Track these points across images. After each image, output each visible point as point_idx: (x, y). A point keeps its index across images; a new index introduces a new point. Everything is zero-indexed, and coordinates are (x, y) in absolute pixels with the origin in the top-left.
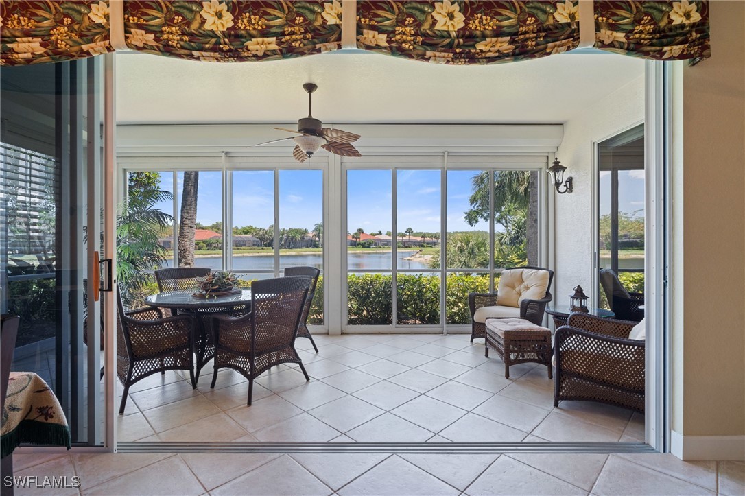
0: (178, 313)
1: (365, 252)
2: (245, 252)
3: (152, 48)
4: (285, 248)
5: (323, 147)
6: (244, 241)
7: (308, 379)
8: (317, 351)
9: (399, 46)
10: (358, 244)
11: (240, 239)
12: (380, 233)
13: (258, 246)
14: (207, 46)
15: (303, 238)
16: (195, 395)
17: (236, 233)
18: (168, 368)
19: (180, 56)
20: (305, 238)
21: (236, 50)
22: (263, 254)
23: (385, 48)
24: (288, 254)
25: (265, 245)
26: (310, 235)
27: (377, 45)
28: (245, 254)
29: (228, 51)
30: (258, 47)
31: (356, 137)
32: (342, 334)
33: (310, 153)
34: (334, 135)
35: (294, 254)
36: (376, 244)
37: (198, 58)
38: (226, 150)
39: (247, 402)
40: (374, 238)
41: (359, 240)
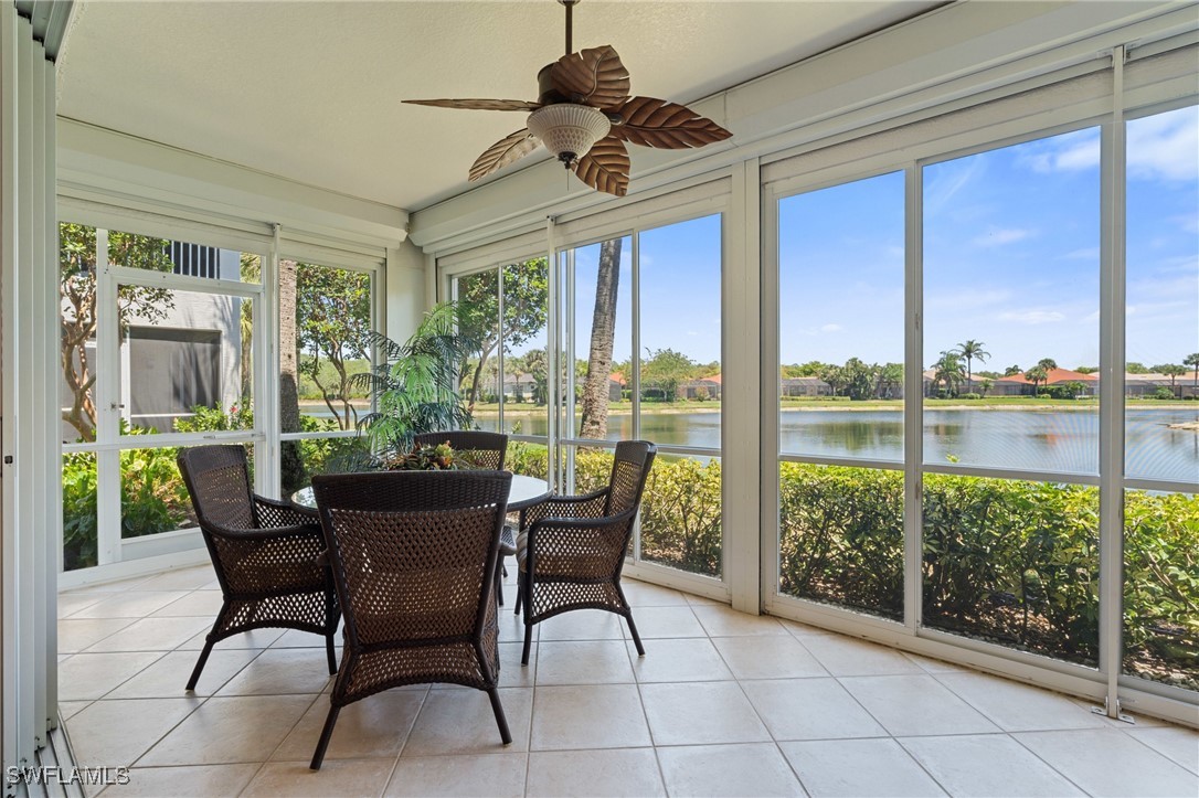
1: (1061, 407)
2: (804, 405)
4: (876, 399)
6: (804, 387)
10: (1044, 391)
11: (798, 384)
13: (828, 394)
17: (791, 374)
22: (834, 409)
24: (880, 408)
25: (839, 394)
28: (803, 409)
32: (761, 614)
35: (893, 408)
36: (1089, 392)
38: (551, 211)
40: (1085, 377)
41: (1043, 383)
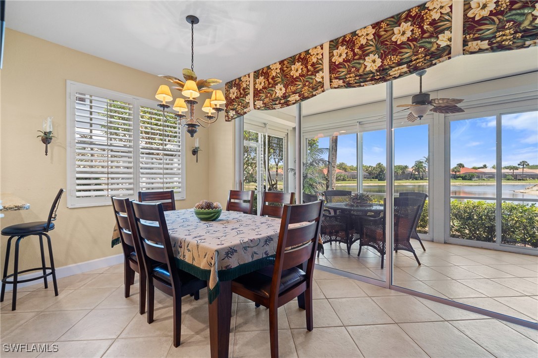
0: (338, 213)
1: (466, 184)
3: (342, 86)
5: (431, 110)
7: (419, 264)
8: (425, 250)
9: (500, 45)
10: (459, 177)
12: (485, 166)
13: (368, 178)
14: (368, 79)
15: (403, 173)
16: (349, 257)
17: (352, 170)
18: (333, 241)
19: (355, 87)
20: (405, 172)
21: (384, 77)
23: (487, 49)
25: (373, 178)
26: (410, 170)
27: (479, 49)
29: (379, 79)
30: (396, 72)
31: (460, 101)
32: (445, 243)
33: (420, 117)
34: (441, 102)
36: (478, 177)
37: (363, 86)
38: (359, 121)
39: (380, 267)
40: (477, 171)
41: (459, 173)
